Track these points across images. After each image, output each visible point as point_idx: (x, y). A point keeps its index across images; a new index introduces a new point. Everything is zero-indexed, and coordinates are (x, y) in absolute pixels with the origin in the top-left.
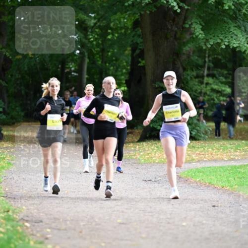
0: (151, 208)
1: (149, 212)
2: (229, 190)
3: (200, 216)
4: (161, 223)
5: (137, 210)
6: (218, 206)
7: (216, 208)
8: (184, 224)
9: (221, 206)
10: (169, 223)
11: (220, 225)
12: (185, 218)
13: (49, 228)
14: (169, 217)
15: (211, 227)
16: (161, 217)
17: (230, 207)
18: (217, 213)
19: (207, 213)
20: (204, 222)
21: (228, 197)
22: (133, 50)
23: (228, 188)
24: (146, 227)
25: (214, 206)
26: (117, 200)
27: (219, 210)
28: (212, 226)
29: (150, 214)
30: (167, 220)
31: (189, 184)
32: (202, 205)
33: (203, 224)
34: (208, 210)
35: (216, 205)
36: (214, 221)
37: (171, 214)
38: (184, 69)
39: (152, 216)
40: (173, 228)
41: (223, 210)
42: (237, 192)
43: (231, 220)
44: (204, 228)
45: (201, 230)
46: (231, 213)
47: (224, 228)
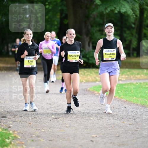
2: (118, 98)
4: (78, 118)
5: (63, 110)
8: (91, 118)
9: (113, 108)
11: (113, 119)
13: (11, 121)
15: (108, 120)
17: (119, 108)
20: (103, 117)
21: (117, 103)
22: (61, 15)
23: (118, 97)
26: (52, 104)
28: (108, 119)
31: (95, 95)
32: (102, 107)
33: (103, 119)
36: (109, 117)
37: (83, 113)
38: (92, 26)
40: (85, 121)
41: (115, 110)
42: (123, 99)
43: (119, 116)
44: (103, 121)
45: (101, 122)
46: (120, 112)
47: (115, 121)
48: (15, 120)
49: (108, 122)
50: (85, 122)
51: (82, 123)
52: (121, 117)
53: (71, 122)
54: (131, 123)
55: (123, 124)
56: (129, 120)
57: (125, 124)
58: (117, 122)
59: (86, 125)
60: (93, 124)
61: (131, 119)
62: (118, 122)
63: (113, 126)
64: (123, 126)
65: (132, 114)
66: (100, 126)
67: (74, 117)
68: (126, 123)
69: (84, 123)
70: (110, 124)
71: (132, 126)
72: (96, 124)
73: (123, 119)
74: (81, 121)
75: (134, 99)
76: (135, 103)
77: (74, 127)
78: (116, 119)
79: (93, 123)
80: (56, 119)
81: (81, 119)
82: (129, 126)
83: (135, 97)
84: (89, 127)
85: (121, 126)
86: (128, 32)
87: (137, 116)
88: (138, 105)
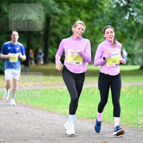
2: (25, 104)
3: (9, 119)
6: (19, 113)
7: (18, 114)
9: (21, 113)
11: (21, 124)
15: (15, 125)
17: (26, 114)
18: (19, 117)
19: (13, 117)
20: (11, 122)
21: (24, 108)
25: (17, 113)
27: (20, 115)
28: (15, 124)
31: (2, 100)
32: (10, 113)
33: (10, 123)
34: (13, 115)
35: (18, 113)
36: (17, 122)
41: (22, 115)
42: (30, 105)
43: (26, 121)
44: (11, 126)
45: (9, 127)
46: (27, 117)
47: (22, 125)
49: (15, 127)
52: (28, 122)
54: (38, 128)
55: (30, 129)
56: (36, 124)
57: (32, 129)
58: (24, 127)
60: (1, 129)
61: (37, 124)
62: (26, 127)
63: (20, 130)
64: (30, 131)
65: (39, 119)
66: (8, 131)
68: (33, 127)
70: (18, 129)
71: (39, 131)
72: (4, 129)
73: (30, 124)
75: (40, 104)
76: (41, 109)
78: (23, 124)
82: (35, 130)
83: (41, 103)
85: (28, 131)
86: (35, 40)
87: (43, 121)
88: (44, 110)
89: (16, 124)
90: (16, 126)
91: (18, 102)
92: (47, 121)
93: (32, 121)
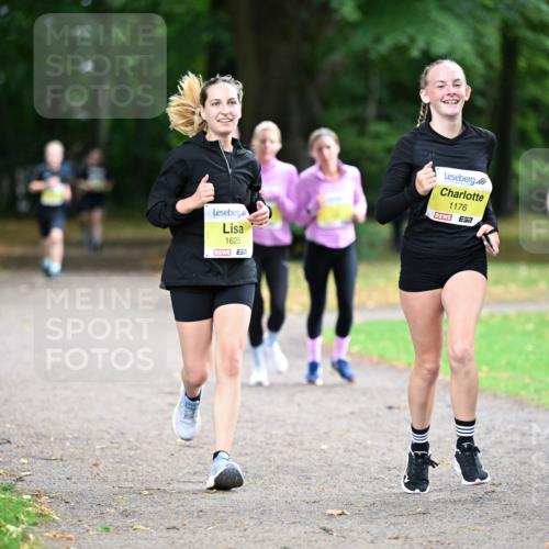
0: (251, 411)
1: (247, 421)
3: (361, 429)
4: (274, 444)
6: (399, 408)
7: (396, 411)
8: (324, 447)
10: (290, 445)
12: (326, 433)
13: (26, 457)
14: (291, 431)
15: (384, 454)
16: (274, 432)
18: (397, 423)
19: (376, 423)
20: (369, 442)
24: (240, 455)
25: (390, 408)
27: (402, 416)
28: (385, 451)
29: (250, 425)
30: (288, 438)
32: (363, 406)
33: (366, 447)
34: (378, 416)
35: (395, 406)
36: (391, 441)
37: (294, 425)
39: (253, 429)
40: (300, 455)
44: (368, 457)
45: (361, 460)
48: (42, 452)
49: (385, 462)
50: (301, 458)
51: (291, 463)
53: (248, 458)
57: (449, 467)
59: (303, 471)
60: (331, 469)
64: (442, 475)
66: (357, 476)
67: (259, 443)
69: (296, 463)
70: (394, 469)
72: (343, 469)
73: (440, 450)
74: (286, 456)
77: (261, 477)
79: (330, 465)
80: (191, 450)
81: (284, 449)
83: (485, 368)
84: (314, 480)
85: (433, 476)
87: (493, 439)
88: (495, 396)
89: (390, 450)
90: (388, 458)
91: (395, 363)
92: (509, 439)
93: (448, 439)
